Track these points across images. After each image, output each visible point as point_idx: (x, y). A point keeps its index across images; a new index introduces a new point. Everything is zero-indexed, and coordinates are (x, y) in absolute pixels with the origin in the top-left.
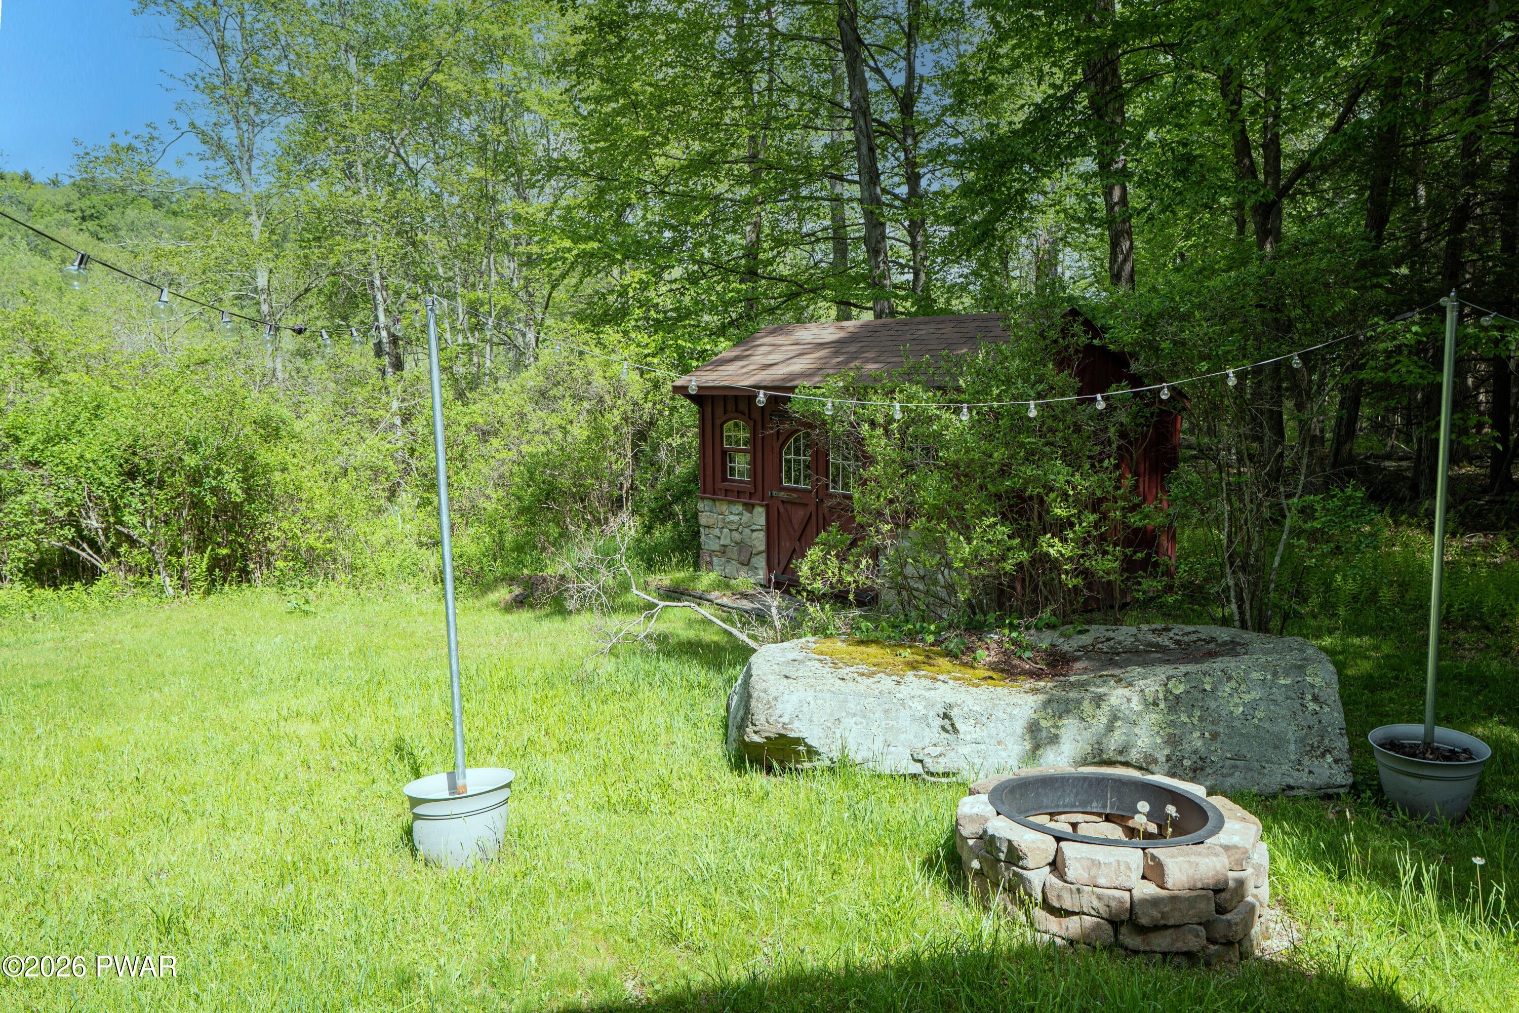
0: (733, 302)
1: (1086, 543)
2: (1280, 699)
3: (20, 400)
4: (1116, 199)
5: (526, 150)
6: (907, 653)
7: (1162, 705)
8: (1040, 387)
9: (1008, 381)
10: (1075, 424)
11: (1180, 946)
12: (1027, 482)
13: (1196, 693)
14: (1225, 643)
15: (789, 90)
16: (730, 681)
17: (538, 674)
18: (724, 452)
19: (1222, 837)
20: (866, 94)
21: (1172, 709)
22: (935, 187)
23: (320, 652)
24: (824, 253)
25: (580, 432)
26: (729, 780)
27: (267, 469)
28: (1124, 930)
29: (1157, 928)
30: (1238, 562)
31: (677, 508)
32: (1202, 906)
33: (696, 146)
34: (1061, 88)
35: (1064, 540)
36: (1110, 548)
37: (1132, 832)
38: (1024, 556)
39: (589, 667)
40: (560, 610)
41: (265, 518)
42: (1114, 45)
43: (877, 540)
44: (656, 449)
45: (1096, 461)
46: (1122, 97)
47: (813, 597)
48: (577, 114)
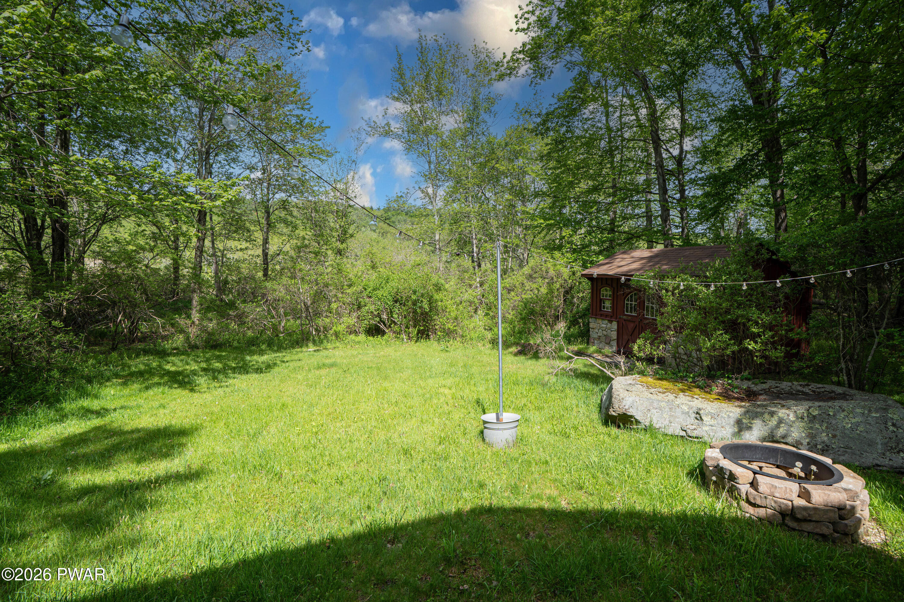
0: (604, 242)
1: (766, 344)
2: (872, 423)
3: (367, 276)
4: (778, 195)
5: (527, 188)
6: (680, 385)
7: (806, 419)
8: (745, 277)
9: (730, 274)
10: (762, 293)
11: (818, 530)
12: (738, 317)
13: (824, 416)
14: (840, 394)
15: (629, 160)
16: (602, 390)
17: (527, 380)
18: (601, 300)
19: (843, 484)
20: (662, 158)
21: (811, 421)
22: (691, 194)
23: (451, 365)
24: (642, 222)
25: (544, 290)
26: (602, 429)
27: (436, 301)
28: (787, 518)
29: (805, 520)
30: (848, 357)
31: (580, 321)
32: (832, 514)
33: (590, 183)
34: (752, 151)
35: (756, 342)
36: (779, 347)
37: (790, 475)
38: (736, 348)
39: (546, 378)
40: (536, 356)
41: (435, 317)
42: (778, 131)
43: (667, 338)
44: (573, 297)
45: (773, 309)
46: (781, 152)
47: (639, 359)
48: (546, 174)
